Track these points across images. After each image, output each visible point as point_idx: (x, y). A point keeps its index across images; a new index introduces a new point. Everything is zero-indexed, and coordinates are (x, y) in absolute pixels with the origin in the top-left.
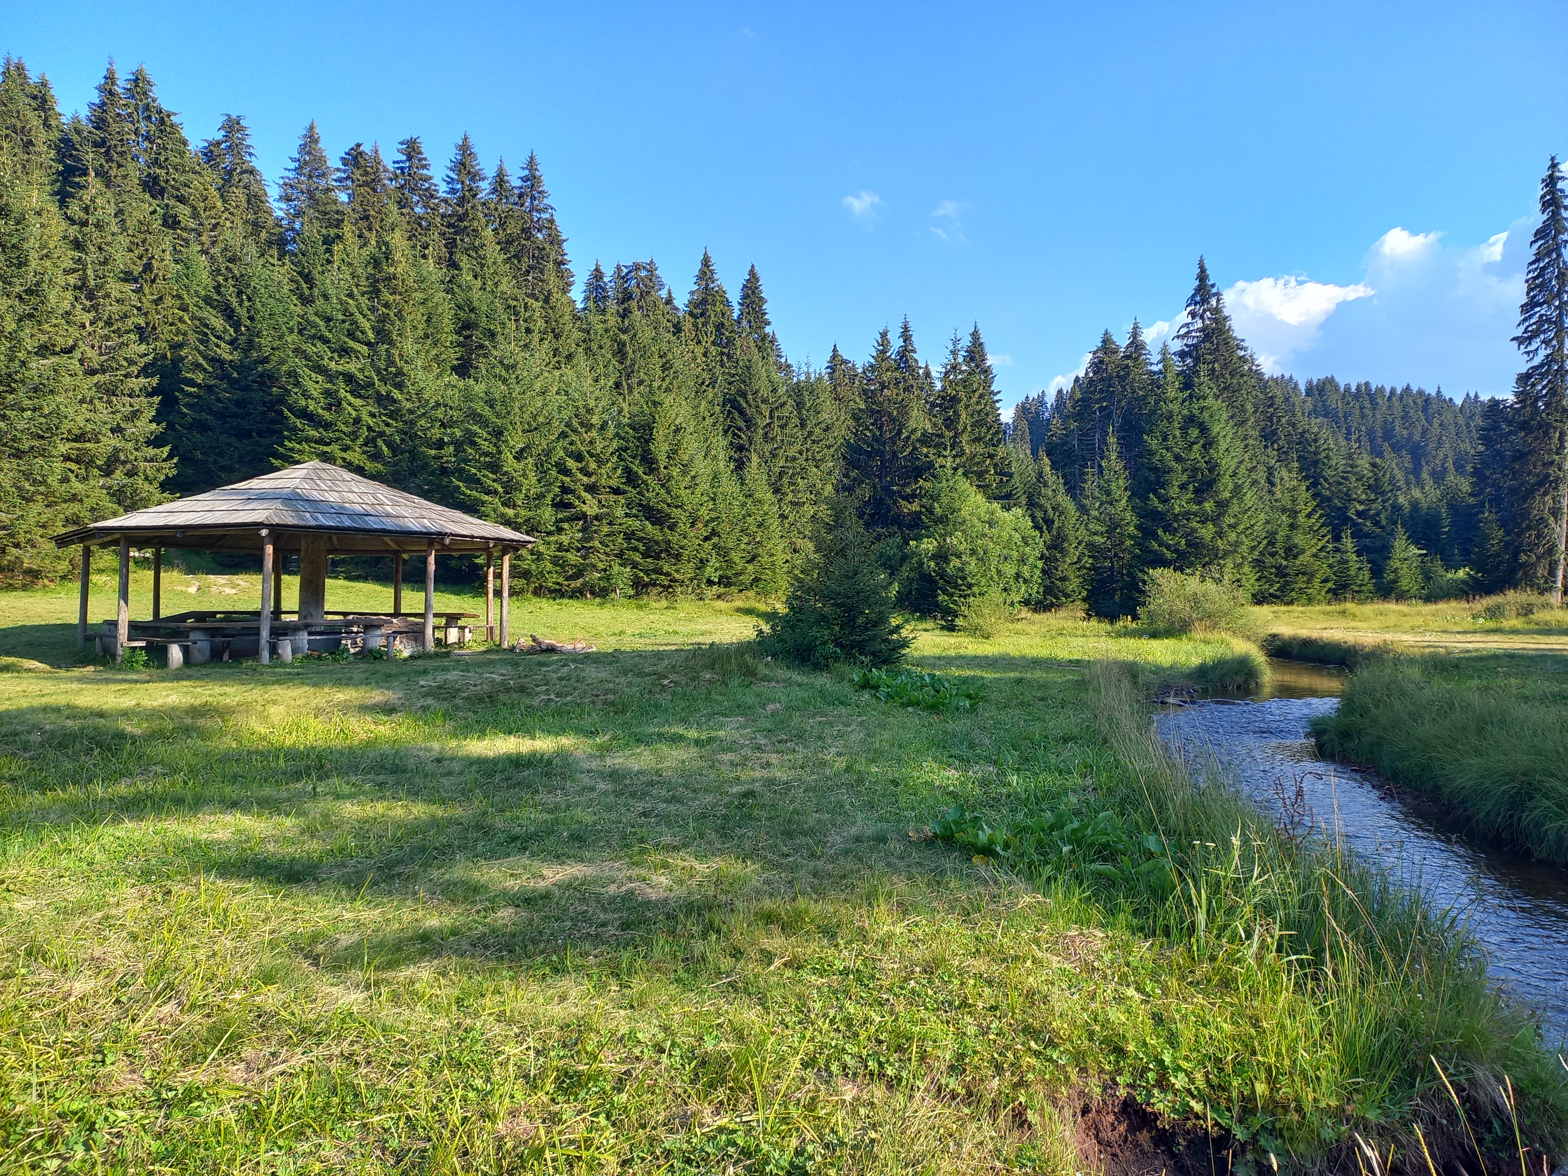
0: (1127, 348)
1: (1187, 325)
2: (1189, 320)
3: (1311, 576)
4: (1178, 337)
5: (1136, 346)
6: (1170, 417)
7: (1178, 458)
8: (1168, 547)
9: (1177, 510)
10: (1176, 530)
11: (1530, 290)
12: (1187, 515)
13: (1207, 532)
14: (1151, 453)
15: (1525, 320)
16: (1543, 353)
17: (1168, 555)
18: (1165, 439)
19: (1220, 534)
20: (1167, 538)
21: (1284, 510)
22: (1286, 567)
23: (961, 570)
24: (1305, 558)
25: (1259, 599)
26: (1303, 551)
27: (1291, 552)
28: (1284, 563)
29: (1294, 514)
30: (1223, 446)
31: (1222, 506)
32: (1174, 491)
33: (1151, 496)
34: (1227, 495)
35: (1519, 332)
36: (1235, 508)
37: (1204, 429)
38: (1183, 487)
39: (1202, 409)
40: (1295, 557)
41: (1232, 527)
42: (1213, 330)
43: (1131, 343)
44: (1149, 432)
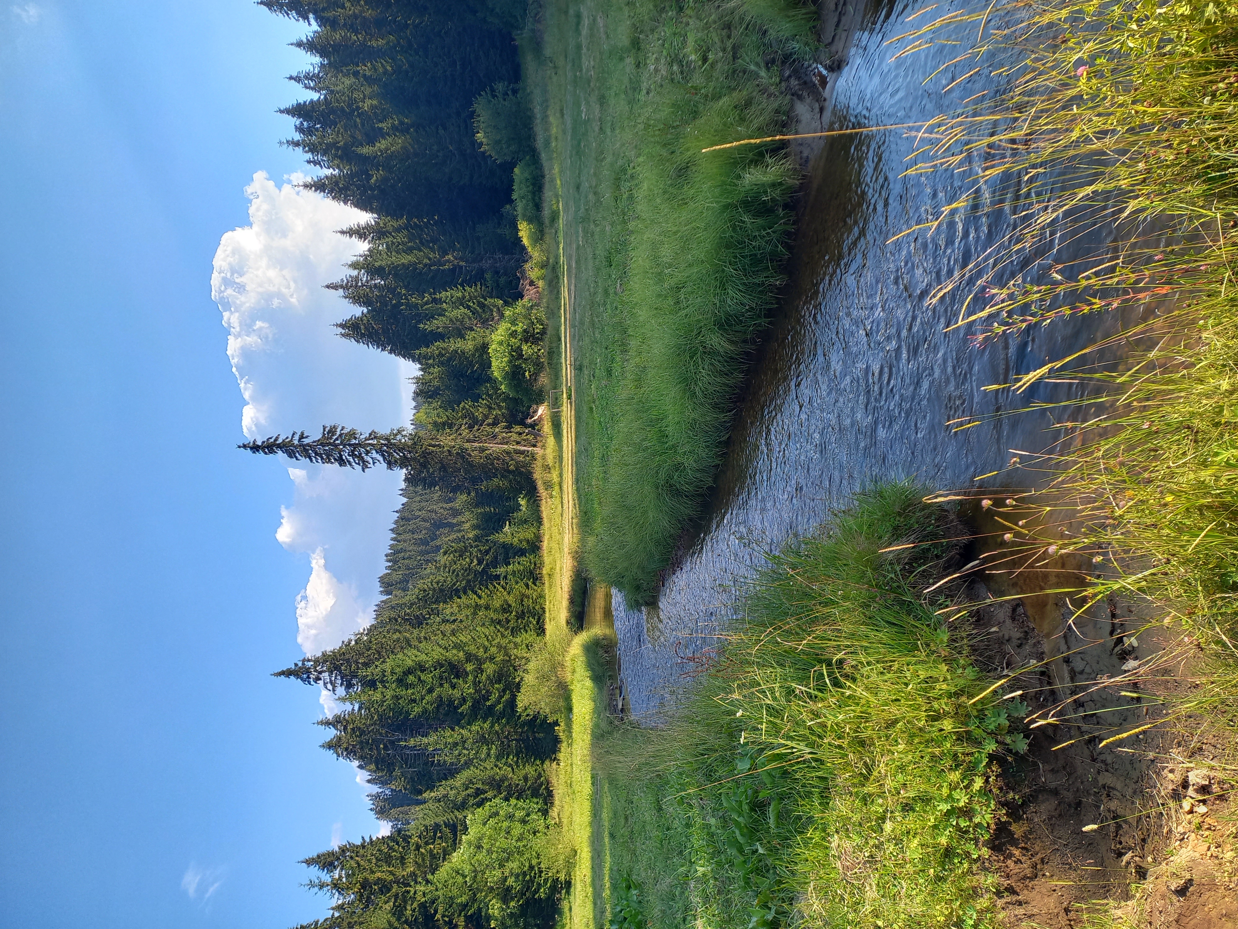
0: (337, 729)
1: (325, 684)
2: (321, 682)
3: (523, 595)
4: (334, 690)
5: (337, 722)
6: (397, 698)
7: (430, 691)
8: (501, 697)
9: (471, 691)
10: (487, 691)
11: (329, 461)
12: (475, 684)
13: (490, 668)
14: (425, 711)
15: (350, 465)
16: (375, 455)
17: (507, 696)
18: (414, 701)
19: (492, 659)
20: (493, 698)
21: (475, 614)
22: (517, 612)
23: (517, 876)
24: (511, 599)
25: (541, 630)
26: (505, 601)
27: (506, 608)
28: (514, 613)
29: (477, 607)
30: (423, 657)
31: (469, 657)
32: (457, 693)
33: (460, 711)
34: (461, 654)
35: (358, 468)
36: (472, 649)
37: (409, 671)
38: (453, 687)
39: (393, 673)
40: (510, 606)
41: (486, 650)
42: (331, 663)
43: (334, 726)
44: (408, 713)
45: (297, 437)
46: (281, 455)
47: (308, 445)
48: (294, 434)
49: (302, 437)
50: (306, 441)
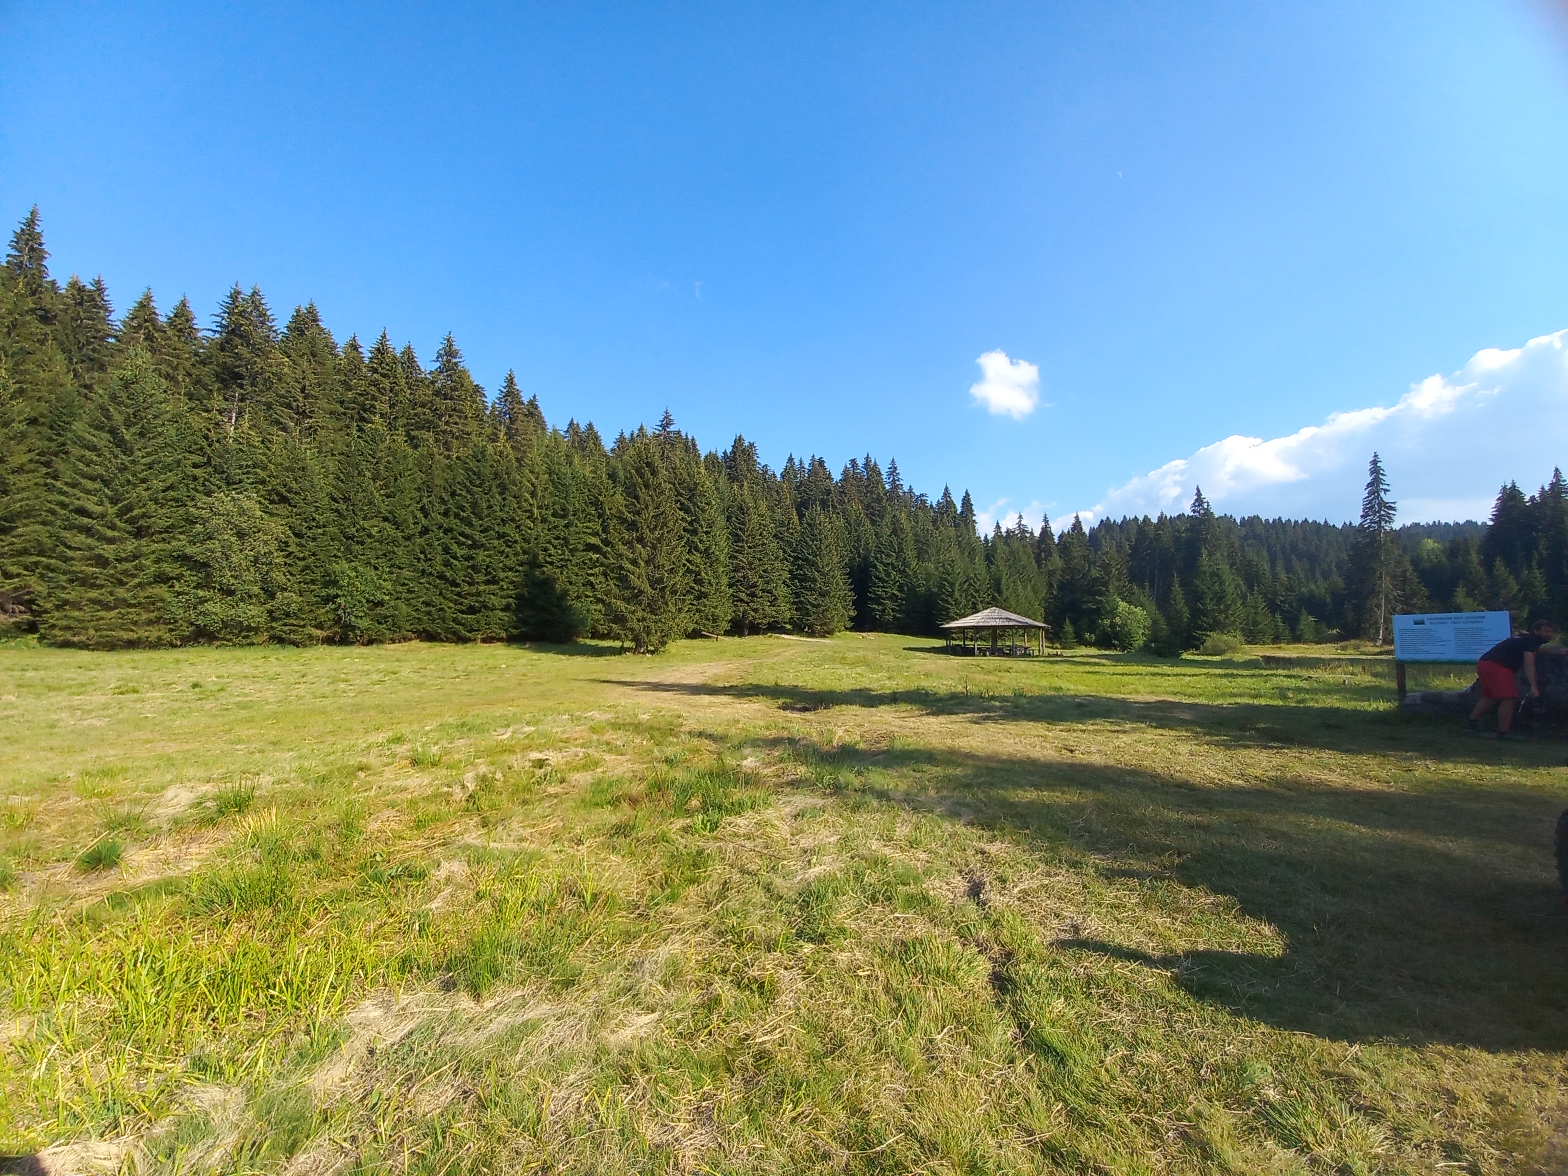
6: (1205, 572)
7: (1209, 588)
8: (1205, 623)
9: (1208, 608)
10: (1208, 616)
11: (1364, 509)
12: (1213, 610)
13: (1221, 617)
17: (1207, 626)
19: (1227, 617)
20: (1204, 619)
21: (1252, 607)
22: (1255, 630)
25: (1249, 643)
29: (1257, 608)
30: (1228, 584)
31: (1228, 607)
32: (1208, 601)
33: (1196, 603)
34: (1229, 602)
36: (1233, 607)
37: (1219, 576)
38: (1211, 600)
41: (1232, 615)
42: (1206, 519)
44: (1196, 578)
45: (1385, 487)
46: (1369, 479)
47: (1379, 495)
48: (1388, 485)
49: (1386, 491)
50: (1382, 494)
